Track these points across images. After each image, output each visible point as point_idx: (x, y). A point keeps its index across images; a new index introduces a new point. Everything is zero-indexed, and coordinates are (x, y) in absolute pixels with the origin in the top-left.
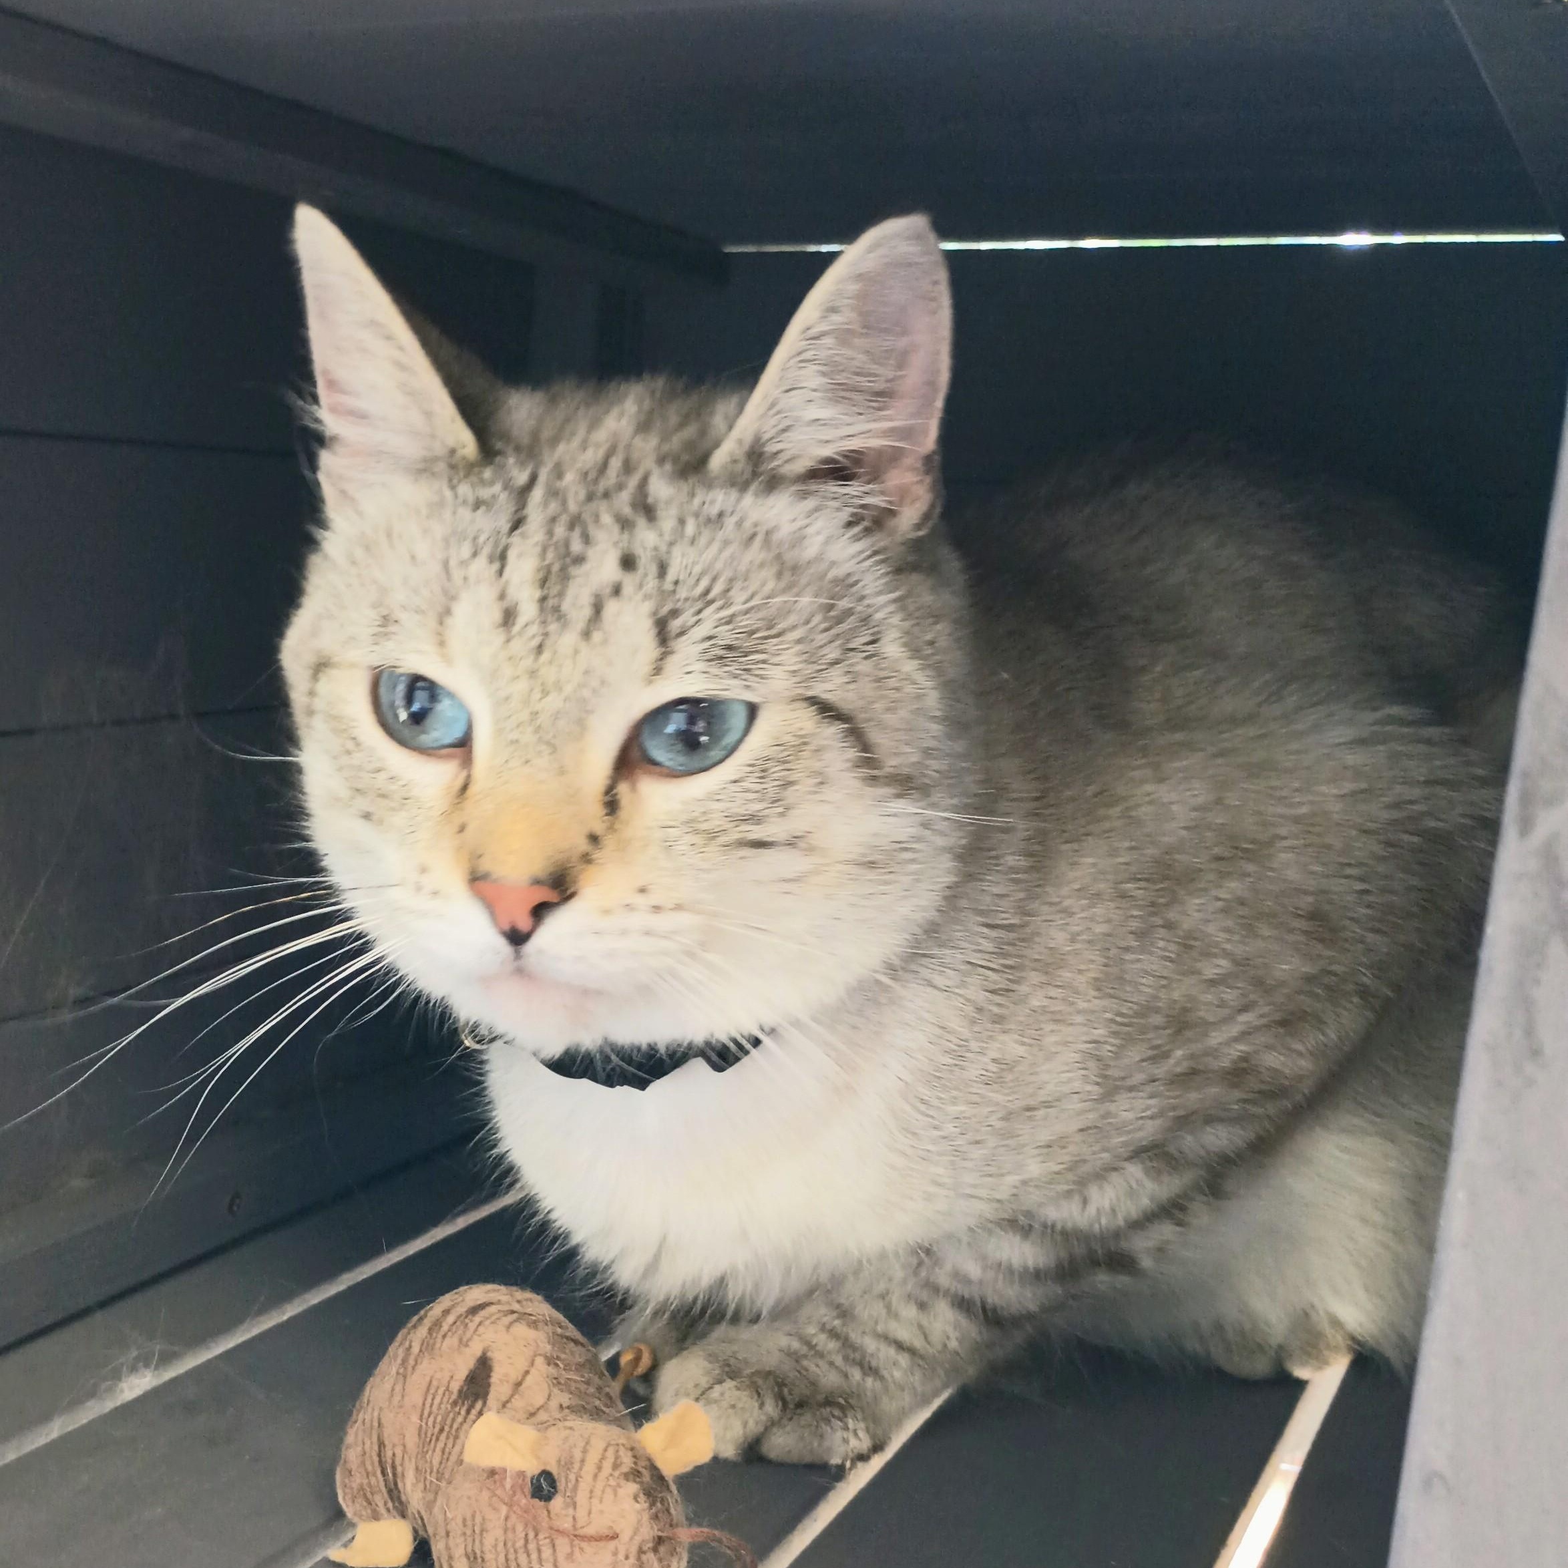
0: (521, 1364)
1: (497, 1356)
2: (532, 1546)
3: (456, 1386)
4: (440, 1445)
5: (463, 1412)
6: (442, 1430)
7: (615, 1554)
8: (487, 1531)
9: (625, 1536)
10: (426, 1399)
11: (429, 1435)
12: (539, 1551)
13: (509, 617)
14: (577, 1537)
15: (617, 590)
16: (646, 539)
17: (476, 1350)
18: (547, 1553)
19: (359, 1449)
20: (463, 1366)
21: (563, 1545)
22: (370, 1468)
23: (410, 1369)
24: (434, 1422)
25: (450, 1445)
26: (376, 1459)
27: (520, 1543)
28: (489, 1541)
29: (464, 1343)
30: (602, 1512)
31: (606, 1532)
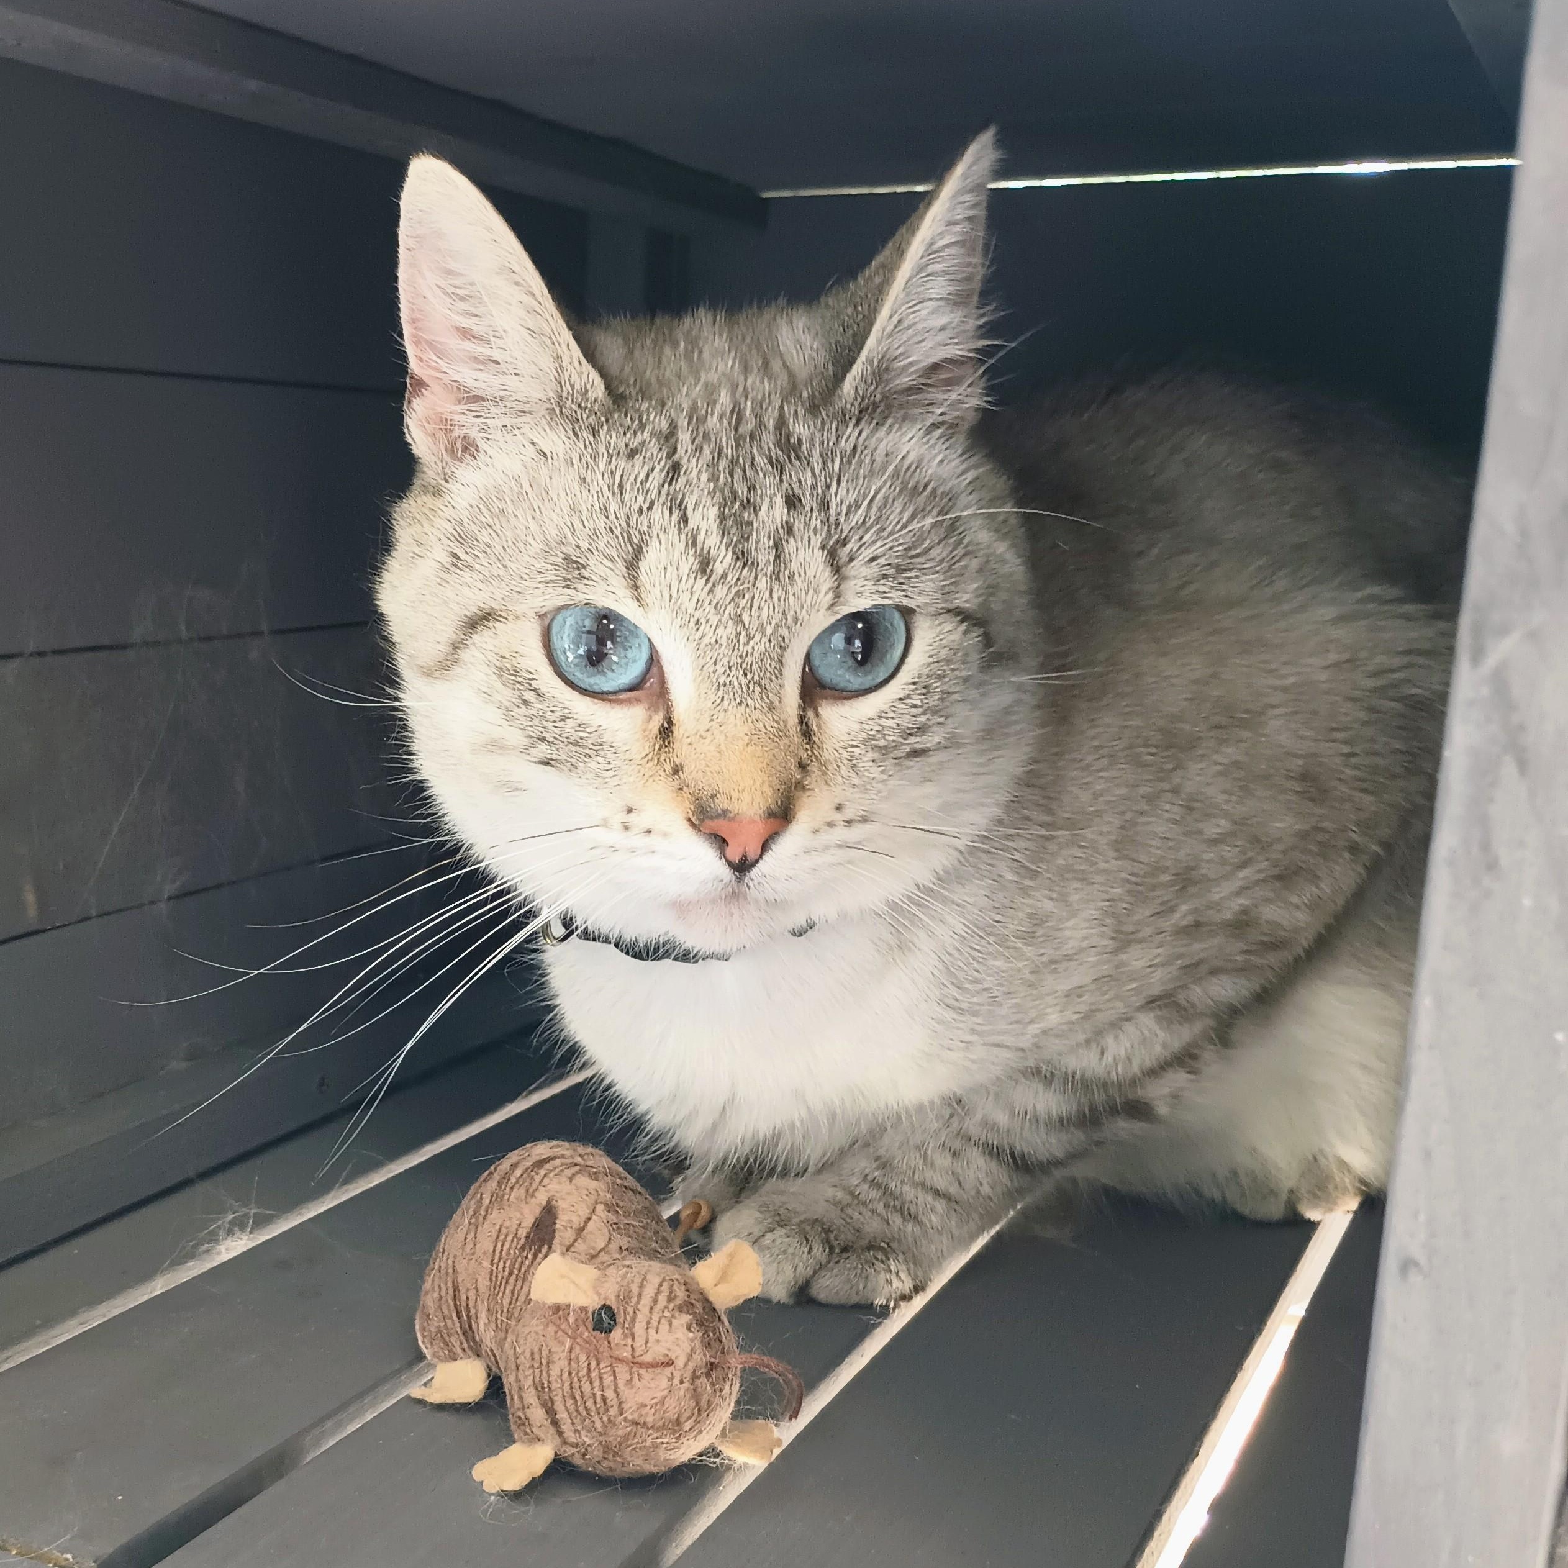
0: (584, 1212)
1: (561, 1204)
2: (594, 1374)
3: (523, 1233)
4: (509, 1288)
5: (530, 1256)
6: (511, 1274)
7: (671, 1379)
8: (554, 1362)
9: (680, 1363)
10: (495, 1247)
11: (500, 1278)
12: (601, 1378)
13: (706, 565)
14: (635, 1363)
15: (790, 529)
16: (803, 478)
17: (542, 1198)
18: (608, 1380)
19: (436, 1295)
20: (529, 1216)
21: (623, 1372)
22: (446, 1312)
23: (481, 1219)
24: (504, 1267)
25: (518, 1287)
26: (452, 1303)
27: (584, 1372)
28: (555, 1372)
29: (530, 1194)
30: (658, 1341)
31: (662, 1359)
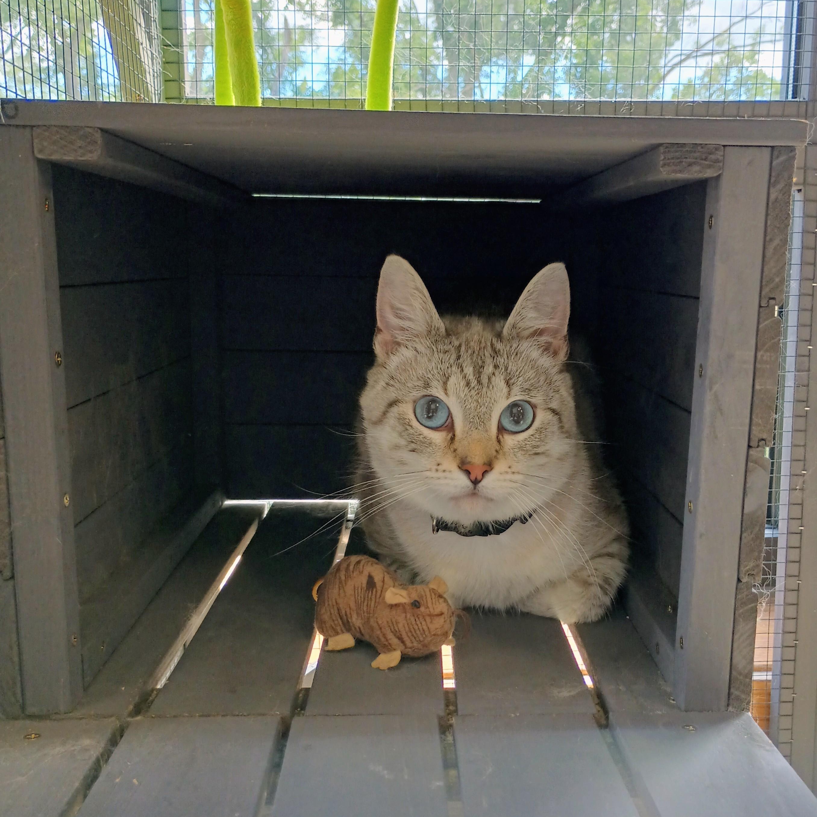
0: (382, 576)
1: (373, 574)
2: (418, 622)
3: (364, 585)
4: (365, 604)
5: (370, 592)
6: (364, 599)
7: (445, 618)
8: (399, 623)
9: (446, 613)
10: (355, 592)
11: (360, 602)
12: (421, 623)
13: (468, 384)
14: (431, 615)
15: (494, 374)
16: (501, 360)
17: (366, 573)
19: (329, 613)
20: (364, 580)
21: (428, 619)
22: (334, 619)
23: (344, 584)
24: (361, 597)
25: (369, 603)
26: (338, 615)
27: (414, 622)
28: (400, 626)
29: (361, 573)
30: (437, 608)
31: (439, 613)
